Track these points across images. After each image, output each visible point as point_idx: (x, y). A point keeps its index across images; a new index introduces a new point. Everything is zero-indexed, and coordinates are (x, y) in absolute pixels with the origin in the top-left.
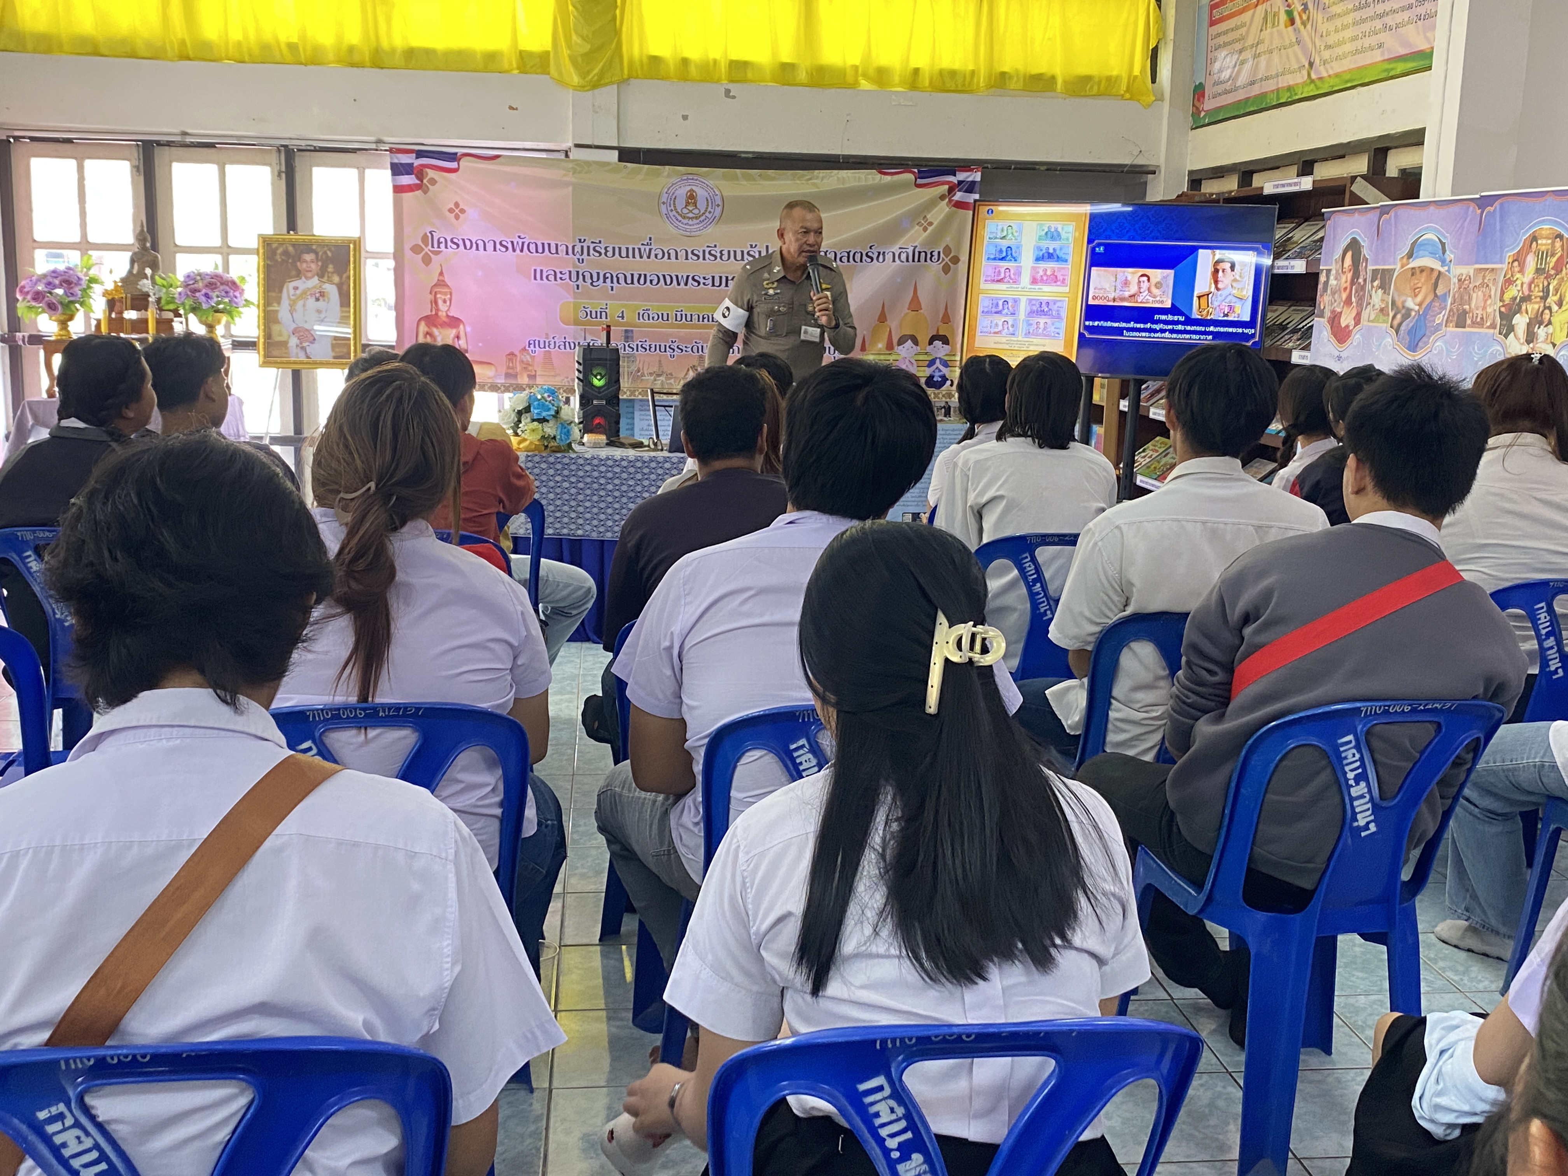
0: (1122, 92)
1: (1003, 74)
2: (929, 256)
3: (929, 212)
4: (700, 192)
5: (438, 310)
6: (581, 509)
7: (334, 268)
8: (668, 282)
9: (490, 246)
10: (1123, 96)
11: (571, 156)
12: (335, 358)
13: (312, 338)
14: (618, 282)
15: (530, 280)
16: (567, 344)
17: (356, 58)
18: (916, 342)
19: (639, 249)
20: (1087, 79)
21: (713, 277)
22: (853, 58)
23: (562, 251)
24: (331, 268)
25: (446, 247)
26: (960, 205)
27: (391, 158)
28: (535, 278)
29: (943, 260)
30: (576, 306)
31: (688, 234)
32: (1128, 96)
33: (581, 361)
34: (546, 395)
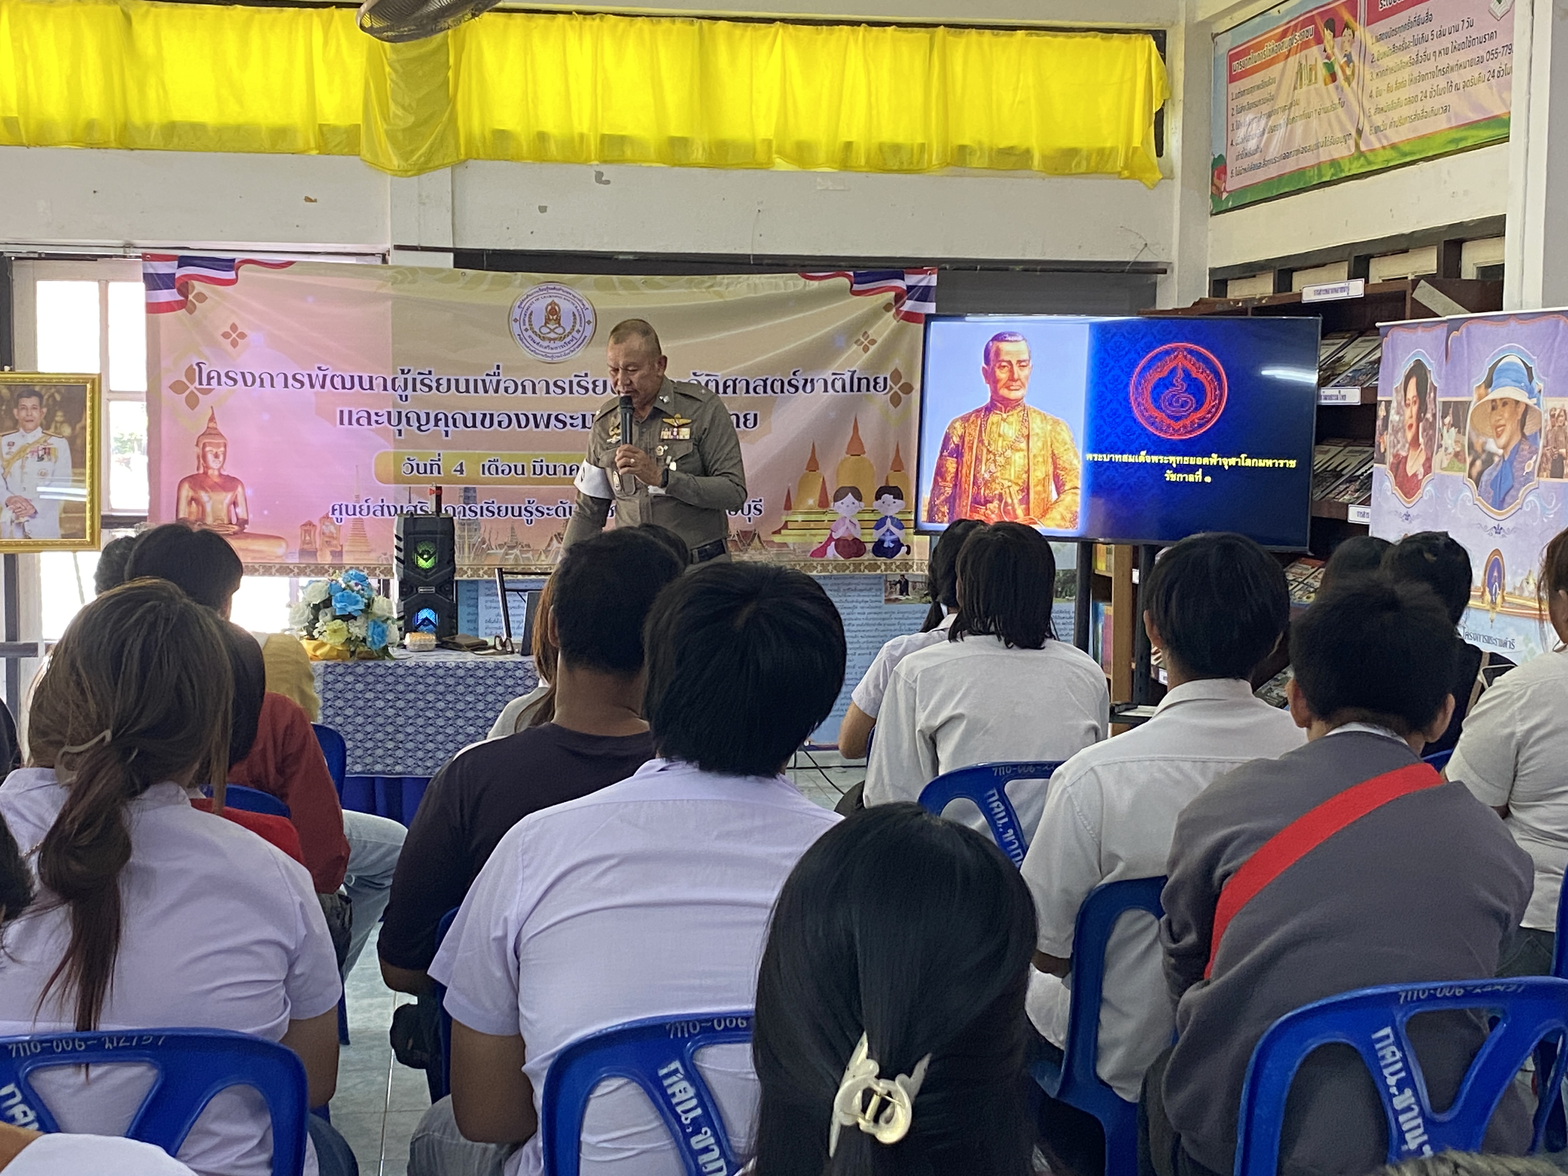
0: (1119, 169)
1: (962, 148)
2: (872, 384)
3: (871, 326)
4: (565, 306)
5: (207, 467)
6: (401, 737)
7: (65, 416)
8: (523, 424)
9: (279, 381)
10: (1120, 173)
11: (389, 259)
12: (63, 537)
13: (32, 511)
14: (455, 425)
15: (335, 425)
16: (386, 509)
17: (97, 136)
18: (858, 497)
19: (484, 381)
20: (1072, 153)
21: (584, 416)
22: (765, 129)
23: (378, 385)
24: (59, 416)
25: (219, 383)
26: (910, 317)
27: (144, 267)
28: (342, 423)
29: (891, 388)
30: (397, 458)
31: (548, 360)
32: (1126, 173)
33: (402, 536)
34: (352, 583)
